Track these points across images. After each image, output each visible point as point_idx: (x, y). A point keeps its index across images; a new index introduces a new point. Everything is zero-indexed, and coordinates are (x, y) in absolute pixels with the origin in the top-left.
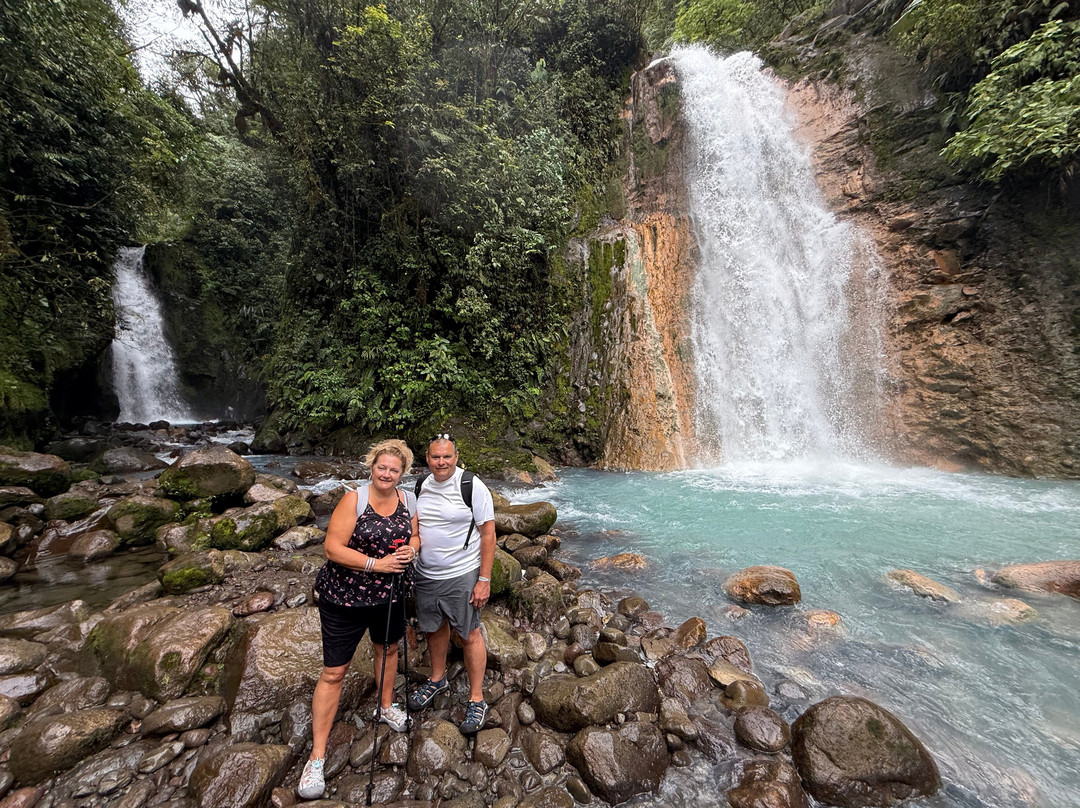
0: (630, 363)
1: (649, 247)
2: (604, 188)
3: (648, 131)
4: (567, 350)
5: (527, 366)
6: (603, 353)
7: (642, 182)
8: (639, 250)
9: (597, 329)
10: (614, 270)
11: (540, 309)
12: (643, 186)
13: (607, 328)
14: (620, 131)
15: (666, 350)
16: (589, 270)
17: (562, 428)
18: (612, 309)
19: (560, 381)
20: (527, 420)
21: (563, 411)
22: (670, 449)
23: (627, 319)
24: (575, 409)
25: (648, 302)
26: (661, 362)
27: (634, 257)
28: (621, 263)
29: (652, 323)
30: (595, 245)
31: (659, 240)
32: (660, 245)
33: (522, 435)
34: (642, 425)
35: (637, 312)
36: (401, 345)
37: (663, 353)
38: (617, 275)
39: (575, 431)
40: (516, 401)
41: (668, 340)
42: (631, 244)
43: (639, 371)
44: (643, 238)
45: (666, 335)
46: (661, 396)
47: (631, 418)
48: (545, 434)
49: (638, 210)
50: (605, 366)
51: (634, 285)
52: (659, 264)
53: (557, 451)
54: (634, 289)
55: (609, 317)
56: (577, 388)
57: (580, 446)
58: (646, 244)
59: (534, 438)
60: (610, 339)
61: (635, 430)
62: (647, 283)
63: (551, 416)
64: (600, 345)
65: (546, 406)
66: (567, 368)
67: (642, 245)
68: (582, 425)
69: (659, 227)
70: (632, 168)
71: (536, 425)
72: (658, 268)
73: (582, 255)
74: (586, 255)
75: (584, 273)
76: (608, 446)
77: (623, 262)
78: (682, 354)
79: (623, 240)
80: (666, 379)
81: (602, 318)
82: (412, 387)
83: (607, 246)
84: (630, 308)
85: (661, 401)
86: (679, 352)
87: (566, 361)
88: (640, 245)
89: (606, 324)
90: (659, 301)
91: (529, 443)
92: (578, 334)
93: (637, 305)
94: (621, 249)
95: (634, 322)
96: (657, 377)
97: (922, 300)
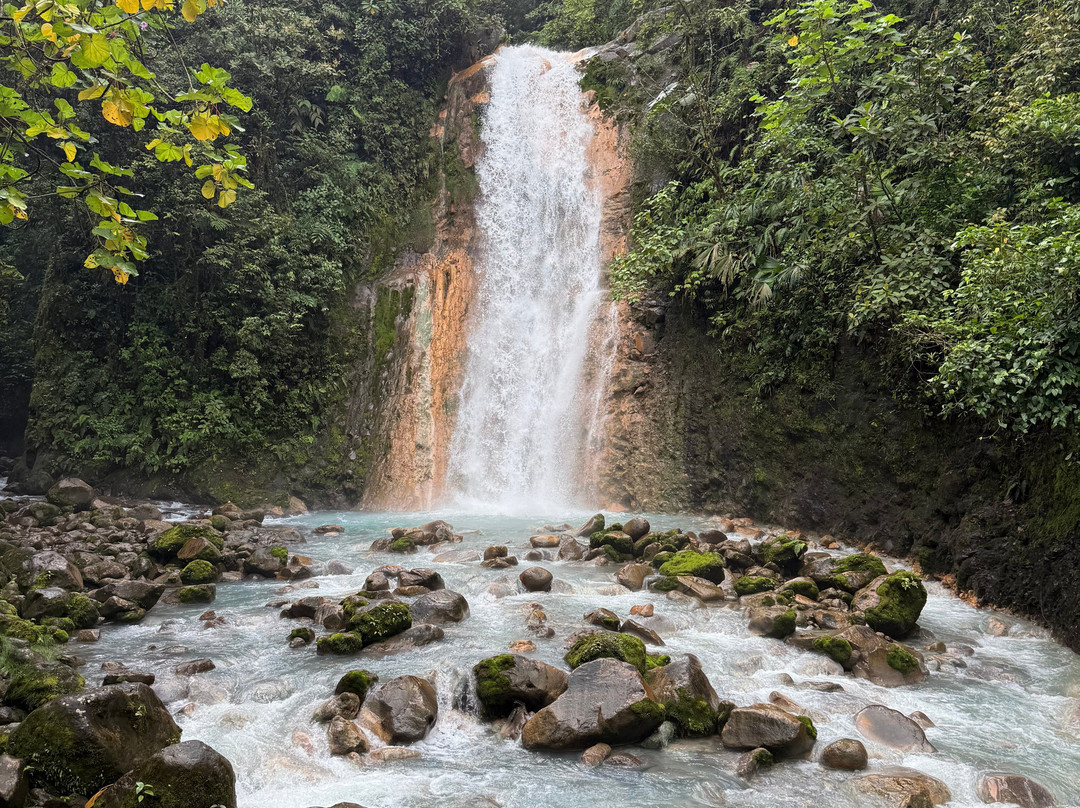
0: (399, 415)
1: (440, 294)
2: (407, 218)
3: (460, 153)
4: (346, 399)
5: (302, 415)
6: (378, 403)
7: (453, 210)
8: (428, 298)
9: (377, 379)
10: (399, 319)
11: (318, 359)
12: (453, 213)
13: (386, 379)
14: (430, 149)
15: (434, 403)
16: (375, 318)
17: (334, 474)
18: (393, 359)
19: (335, 431)
20: (298, 467)
21: (336, 458)
22: (417, 493)
23: (404, 372)
24: (347, 456)
25: (429, 351)
26: (427, 415)
27: (423, 305)
28: (408, 310)
29: (427, 377)
30: (383, 291)
31: (451, 287)
32: (451, 292)
33: (294, 480)
34: (396, 472)
35: (413, 365)
36: (179, 395)
37: (431, 406)
38: (402, 324)
39: (345, 477)
40: (287, 448)
41: (438, 394)
42: (421, 291)
43: (405, 423)
44: (434, 283)
45: (438, 388)
46: (419, 447)
47: (388, 466)
48: (317, 479)
49: (446, 242)
50: (378, 415)
51: (418, 335)
52: (446, 313)
53: (328, 496)
54: (418, 340)
55: (389, 367)
56: (351, 436)
57: (348, 492)
58: (437, 291)
59: (305, 483)
60: (387, 390)
61: (389, 477)
62: (432, 333)
63: (324, 463)
64: (377, 394)
65: (319, 454)
66: (344, 418)
67: (433, 291)
68: (350, 472)
69: (453, 271)
70: (443, 191)
71: (307, 471)
72: (444, 318)
73: (369, 301)
74: (373, 302)
75: (369, 321)
76: (367, 490)
77: (410, 311)
78: (448, 406)
79: (413, 288)
80: (428, 431)
81: (381, 368)
82: (188, 436)
83: (395, 293)
84: (409, 360)
85: (420, 452)
86: (446, 406)
87: (343, 411)
88: (430, 291)
89: (385, 374)
90: (440, 353)
91: (299, 487)
92: (359, 383)
93: (415, 358)
94: (409, 296)
95: (410, 374)
96: (420, 430)
97: (624, 373)
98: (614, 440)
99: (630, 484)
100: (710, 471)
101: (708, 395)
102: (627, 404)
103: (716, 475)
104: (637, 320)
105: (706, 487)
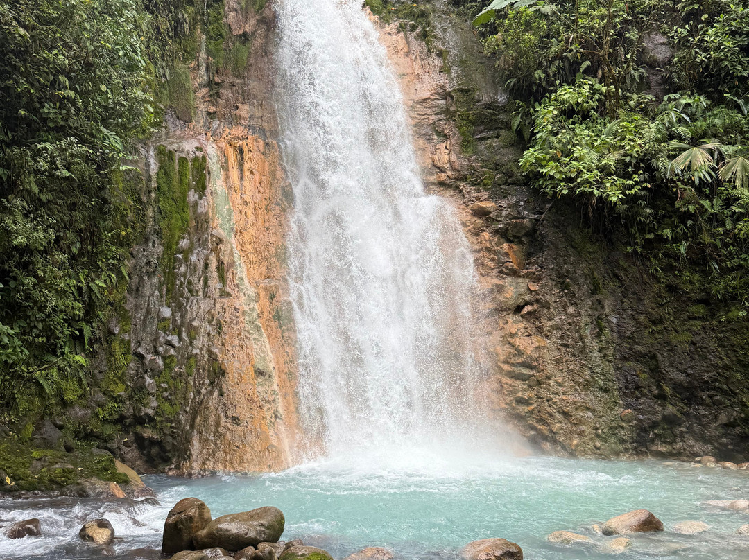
0: (220, 327)
1: (234, 173)
2: (167, 73)
3: (226, 16)
4: (125, 300)
5: (71, 321)
6: (180, 307)
7: (217, 79)
8: (222, 174)
9: (170, 275)
10: (192, 196)
12: (217, 84)
13: (185, 276)
15: (262, 312)
16: (158, 189)
17: (116, 416)
18: (190, 250)
19: (116, 346)
20: (67, 405)
21: (120, 390)
23: (213, 265)
25: (235, 243)
26: (257, 328)
27: (217, 183)
28: (201, 187)
30: (166, 156)
31: (246, 166)
32: (247, 173)
33: (61, 428)
34: (242, 411)
35: (225, 259)
37: (259, 317)
38: (196, 204)
39: (140, 420)
40: (54, 373)
41: (265, 301)
42: (213, 164)
43: (232, 338)
44: (226, 159)
45: (262, 293)
46: (260, 373)
48: (95, 427)
49: (213, 114)
50: (181, 326)
51: (219, 221)
52: (248, 199)
54: (219, 227)
55: (187, 260)
56: (141, 357)
57: (146, 443)
58: (231, 169)
59: (77, 435)
60: (190, 291)
61: (234, 418)
62: (234, 220)
63: (100, 397)
64: (174, 294)
65: (95, 383)
66: (126, 327)
67: (225, 168)
68: (151, 412)
69: (245, 149)
70: (202, 55)
71: (78, 412)
72: (246, 204)
73: (148, 165)
74: (154, 167)
75: (150, 192)
76: (195, 442)
77: (204, 188)
79: (204, 158)
80: (264, 351)
81: (176, 260)
83: (183, 161)
84: (216, 250)
85: (261, 380)
86: (278, 317)
87: (123, 316)
88: (223, 167)
89: (183, 269)
90: (249, 247)
91: (70, 439)
92: (141, 279)
94: (201, 169)
95: (221, 270)
96: (255, 347)
97: (500, 289)
100: (664, 406)
101: (642, 318)
102: (515, 325)
103: (671, 410)
104: (496, 232)
105: (655, 425)
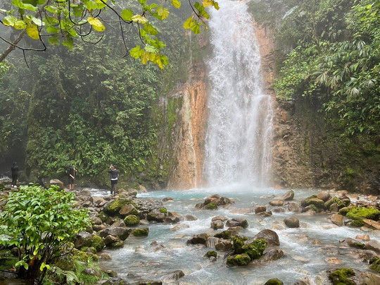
0: (180, 150)
1: (193, 99)
2: (177, 69)
3: (198, 42)
4: (157, 144)
5: (140, 151)
6: (171, 145)
8: (189, 100)
9: (169, 135)
10: (177, 110)
11: (146, 127)
12: (195, 66)
13: (173, 135)
14: (186, 41)
15: (194, 145)
16: (167, 110)
17: (154, 175)
18: (176, 127)
19: (153, 157)
20: (139, 172)
21: (154, 168)
22: (191, 183)
23: (181, 132)
24: (159, 168)
25: (190, 123)
26: (192, 149)
27: (186, 104)
28: (181, 106)
29: (190, 134)
30: (170, 99)
31: (198, 96)
32: (198, 98)
33: (138, 178)
34: (181, 174)
35: (184, 129)
36: (91, 144)
38: (179, 112)
39: (159, 176)
41: (196, 140)
42: (186, 98)
43: (183, 153)
44: (191, 95)
45: (196, 138)
46: (190, 163)
47: (178, 171)
48: (147, 178)
49: (193, 78)
50: (171, 150)
51: (186, 116)
52: (196, 107)
53: (152, 184)
54: (185, 119)
55: (174, 130)
56: (160, 159)
57: (160, 183)
59: (142, 179)
60: (174, 140)
61: (178, 176)
62: (191, 115)
63: (149, 171)
64: (170, 141)
65: (147, 167)
66: (157, 151)
67: (190, 98)
68: (161, 174)
69: (198, 90)
70: (191, 57)
71: (143, 174)
72: (196, 109)
73: (165, 103)
74: (167, 103)
75: (165, 111)
76: (169, 182)
78: (201, 145)
79: (182, 97)
80: (193, 156)
81: (171, 131)
82: (96, 162)
83: (175, 99)
84: (183, 127)
85: (190, 165)
86: (199, 145)
87: (156, 148)
89: (173, 133)
90: (195, 124)
91: (140, 181)
92: (162, 137)
93: (185, 126)
94: (181, 100)
95: (183, 133)
96: (190, 156)
97: (278, 129)
98: (275, 158)
99: (284, 177)
100: (323, 170)
101: (320, 137)
102: (280, 142)
103: (326, 172)
104: (281, 107)
105: (321, 177)
